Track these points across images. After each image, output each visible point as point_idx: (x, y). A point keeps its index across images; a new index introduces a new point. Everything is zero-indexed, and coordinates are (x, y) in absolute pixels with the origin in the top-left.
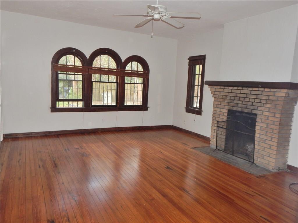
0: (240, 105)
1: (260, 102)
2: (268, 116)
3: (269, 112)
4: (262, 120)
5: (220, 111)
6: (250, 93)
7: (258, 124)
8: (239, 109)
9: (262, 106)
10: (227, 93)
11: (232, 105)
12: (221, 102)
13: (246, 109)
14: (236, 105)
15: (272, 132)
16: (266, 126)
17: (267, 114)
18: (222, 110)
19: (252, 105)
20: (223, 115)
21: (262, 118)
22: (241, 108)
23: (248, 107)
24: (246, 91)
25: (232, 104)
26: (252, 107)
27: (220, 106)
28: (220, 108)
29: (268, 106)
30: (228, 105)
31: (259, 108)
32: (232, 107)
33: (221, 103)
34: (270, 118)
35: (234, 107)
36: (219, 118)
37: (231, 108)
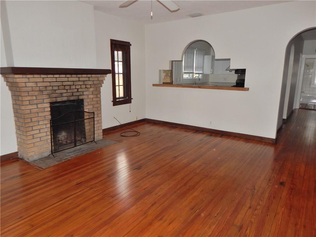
0: (65, 95)
1: (86, 88)
2: (92, 98)
3: (93, 94)
4: (88, 103)
5: (37, 108)
6: (78, 80)
7: (86, 108)
8: (65, 99)
9: (87, 90)
10: (49, 83)
11: (54, 97)
12: (36, 96)
13: (73, 97)
14: (60, 95)
15: (97, 110)
16: (92, 107)
17: (91, 96)
18: (39, 106)
19: (78, 91)
20: (44, 111)
21: (88, 101)
22: (66, 98)
23: (75, 94)
24: (74, 78)
25: (54, 95)
26: (78, 94)
27: (35, 102)
28: (37, 104)
29: (91, 89)
30: (50, 98)
31: (85, 93)
32: (55, 98)
33: (36, 98)
34: (94, 99)
35: (57, 98)
36: (38, 116)
37: (54, 100)
